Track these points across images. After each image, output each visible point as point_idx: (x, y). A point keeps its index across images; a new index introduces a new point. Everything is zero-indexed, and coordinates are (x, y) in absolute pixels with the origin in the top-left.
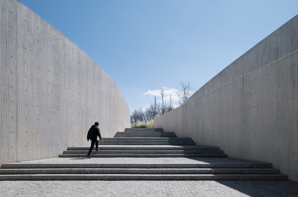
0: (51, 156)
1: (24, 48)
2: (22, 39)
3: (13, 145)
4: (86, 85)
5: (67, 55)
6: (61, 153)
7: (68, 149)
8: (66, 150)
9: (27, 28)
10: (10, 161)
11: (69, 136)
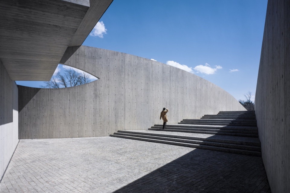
0: (143, 129)
1: (128, 75)
2: (127, 71)
3: (123, 122)
4: (169, 85)
5: (154, 71)
6: (150, 128)
7: (155, 125)
8: (153, 126)
9: (130, 65)
10: (121, 129)
11: (156, 118)
